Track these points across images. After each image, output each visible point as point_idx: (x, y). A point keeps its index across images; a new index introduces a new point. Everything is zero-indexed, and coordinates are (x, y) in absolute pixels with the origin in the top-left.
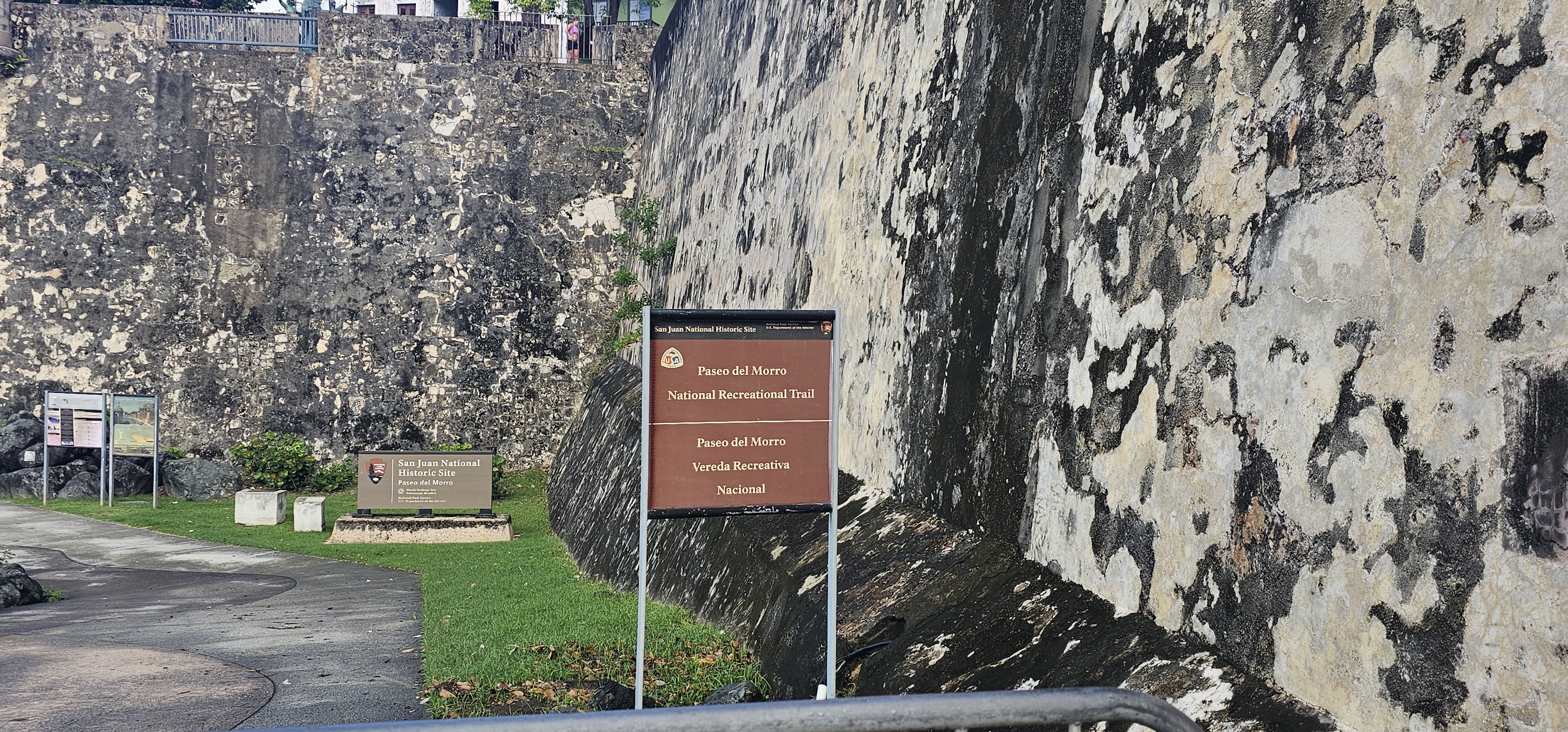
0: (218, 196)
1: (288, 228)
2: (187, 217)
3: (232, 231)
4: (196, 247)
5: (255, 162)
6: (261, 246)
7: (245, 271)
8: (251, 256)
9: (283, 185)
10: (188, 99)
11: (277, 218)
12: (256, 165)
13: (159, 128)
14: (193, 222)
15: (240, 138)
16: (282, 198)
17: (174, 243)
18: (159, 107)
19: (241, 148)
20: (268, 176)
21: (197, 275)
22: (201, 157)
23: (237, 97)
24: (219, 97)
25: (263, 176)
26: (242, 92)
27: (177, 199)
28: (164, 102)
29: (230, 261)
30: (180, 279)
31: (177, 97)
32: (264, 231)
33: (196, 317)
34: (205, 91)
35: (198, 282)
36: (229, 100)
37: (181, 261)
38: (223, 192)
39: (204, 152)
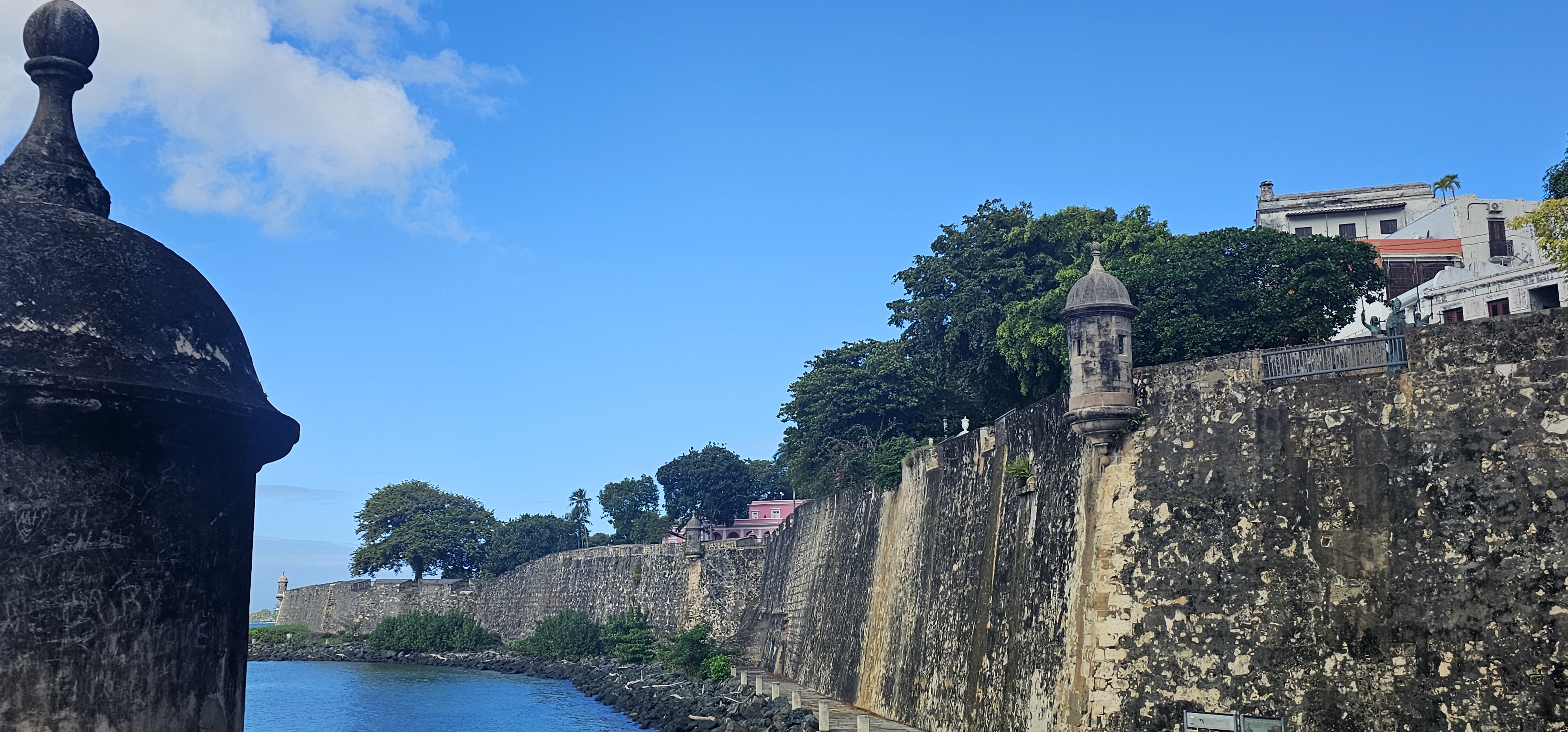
0: (1322, 520)
1: (1394, 546)
2: (1294, 542)
3: (1339, 554)
4: (1305, 570)
5: (1355, 483)
6: (1369, 566)
7: (1355, 592)
8: (1359, 576)
9: (1385, 503)
10: (1285, 430)
11: (1382, 537)
12: (1356, 486)
13: (1261, 461)
14: (1300, 547)
15: (1338, 461)
16: (1385, 517)
17: (1284, 567)
18: (1259, 440)
19: (1339, 471)
20: (1370, 497)
21: (1308, 598)
22: (1302, 484)
23: (1331, 423)
24: (1314, 425)
25: (1364, 496)
26: (1336, 417)
27: (1284, 525)
28: (1264, 436)
29: (1340, 583)
30: (1292, 602)
31: (1275, 430)
32: (1370, 551)
33: (1311, 640)
34: (1300, 420)
35: (1311, 605)
36: (1324, 426)
37: (1292, 585)
38: (1326, 515)
39: (1304, 478)
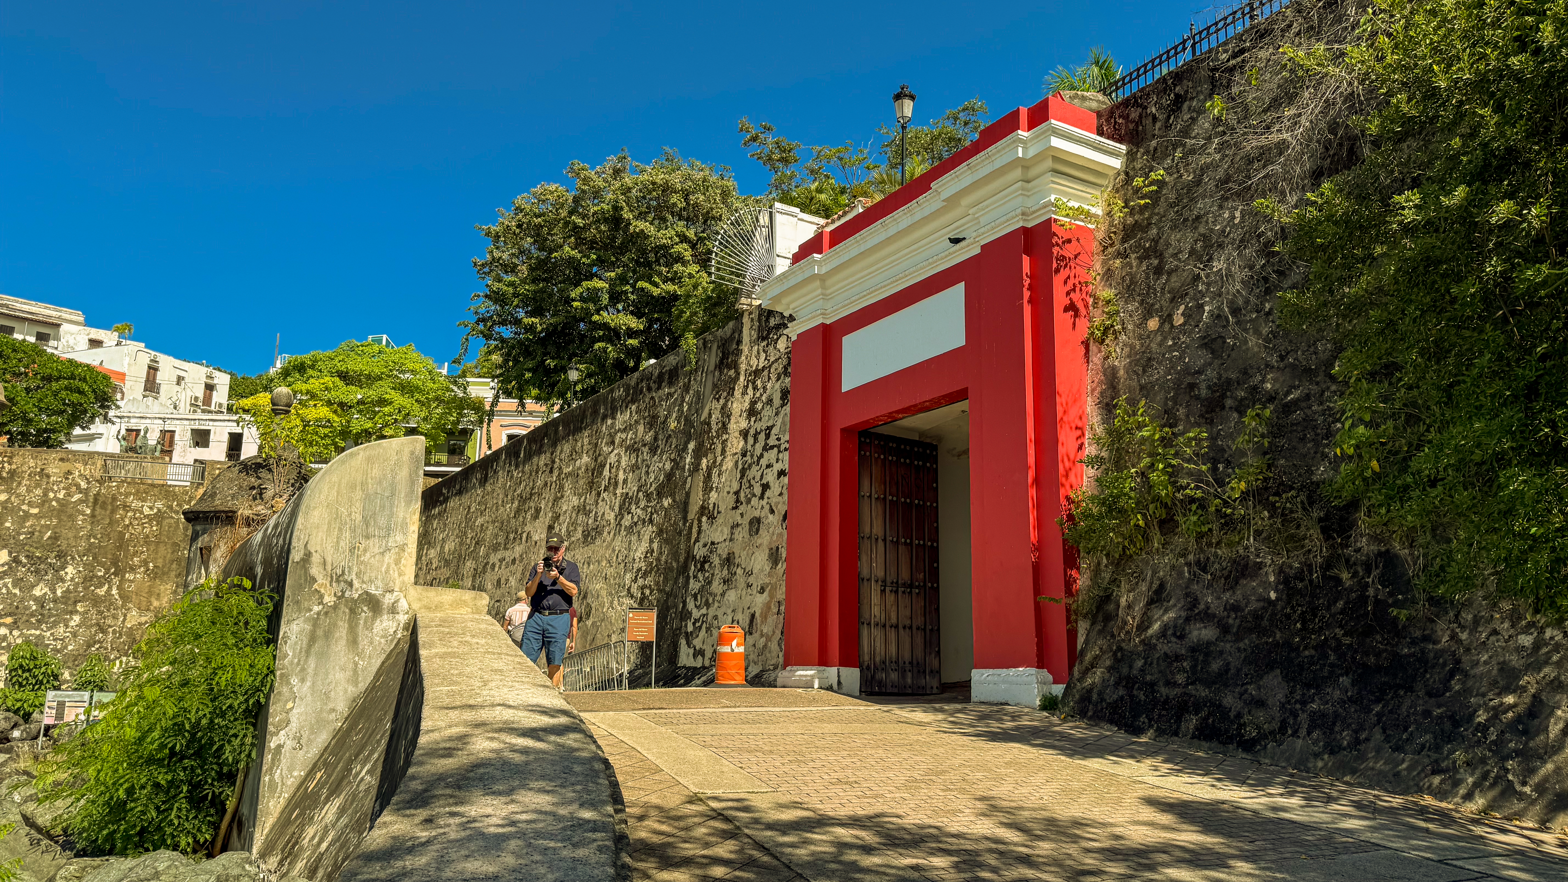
0: (129, 572)
1: (175, 592)
2: (107, 586)
3: (137, 594)
4: (111, 604)
5: (156, 551)
6: (156, 603)
7: (143, 619)
8: (148, 610)
9: (174, 566)
10: (113, 511)
11: (168, 587)
12: (157, 553)
13: (91, 529)
14: (110, 588)
15: (147, 536)
16: (173, 574)
17: (96, 601)
18: (93, 516)
19: (147, 543)
20: (164, 560)
21: (109, 621)
22: (119, 548)
23: (147, 511)
24: (135, 511)
25: (160, 560)
26: (151, 508)
27: (100, 574)
28: (97, 513)
29: (134, 613)
30: (98, 624)
31: (106, 510)
32: (159, 595)
33: (106, 649)
34: (126, 507)
35: (110, 626)
36: (142, 512)
37: (100, 613)
38: (133, 569)
39: (122, 544)
